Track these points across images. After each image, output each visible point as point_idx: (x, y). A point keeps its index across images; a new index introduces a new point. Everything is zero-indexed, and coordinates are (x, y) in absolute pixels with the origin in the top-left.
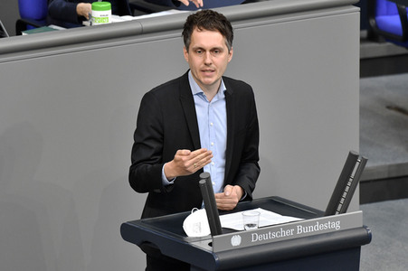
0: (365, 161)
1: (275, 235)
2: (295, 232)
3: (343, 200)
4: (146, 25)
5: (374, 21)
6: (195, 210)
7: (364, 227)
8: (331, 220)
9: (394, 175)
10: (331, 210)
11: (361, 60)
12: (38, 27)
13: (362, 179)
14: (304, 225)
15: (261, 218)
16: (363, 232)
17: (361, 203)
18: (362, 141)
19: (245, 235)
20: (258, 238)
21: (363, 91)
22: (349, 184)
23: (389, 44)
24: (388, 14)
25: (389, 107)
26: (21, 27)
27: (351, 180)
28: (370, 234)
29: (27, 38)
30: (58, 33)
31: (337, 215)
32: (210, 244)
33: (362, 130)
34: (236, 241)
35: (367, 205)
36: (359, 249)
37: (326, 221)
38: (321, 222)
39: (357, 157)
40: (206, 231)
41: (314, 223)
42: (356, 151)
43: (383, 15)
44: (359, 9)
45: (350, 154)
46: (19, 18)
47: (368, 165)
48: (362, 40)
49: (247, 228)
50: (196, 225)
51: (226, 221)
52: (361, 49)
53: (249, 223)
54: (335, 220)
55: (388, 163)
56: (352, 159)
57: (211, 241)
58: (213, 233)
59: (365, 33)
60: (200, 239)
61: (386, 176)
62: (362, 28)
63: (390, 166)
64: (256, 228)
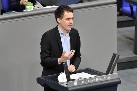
0: (119, 56)
1: (89, 81)
2: (95, 80)
3: (111, 69)
4: (45, 11)
5: (121, 9)
6: (62, 73)
7: (119, 78)
8: (108, 76)
9: (129, 61)
10: (108, 73)
11: (117, 22)
12: (8, 12)
13: (118, 62)
14: (98, 78)
15: (84, 76)
16: (118, 80)
17: (118, 70)
18: (118, 49)
19: (79, 81)
20: (83, 82)
21: (118, 32)
22: (113, 64)
23: (126, 17)
24: (126, 6)
25: (127, 38)
26: (3, 12)
27: (114, 62)
28: (121, 81)
29: (5, 16)
30: (15, 14)
31: (109, 74)
32: (67, 85)
33: (118, 46)
34: (75, 83)
35: (120, 71)
36: (117, 86)
37: (106, 76)
38: (104, 77)
39: (116, 55)
40: (65, 80)
41: (102, 77)
42: (116, 53)
43: (125, 7)
44: (116, 5)
45: (114, 54)
46: (2, 9)
47: (120, 57)
48: (118, 15)
49: (79, 79)
50: (62, 78)
51: (72, 77)
52: (117, 19)
53: (80, 77)
54: (109, 76)
55: (126, 57)
56: (114, 55)
57: (67, 83)
58: (68, 81)
59: (118, 13)
60: (63, 83)
61: (126, 61)
62: (117, 11)
63: (127, 58)
64: (82, 79)
